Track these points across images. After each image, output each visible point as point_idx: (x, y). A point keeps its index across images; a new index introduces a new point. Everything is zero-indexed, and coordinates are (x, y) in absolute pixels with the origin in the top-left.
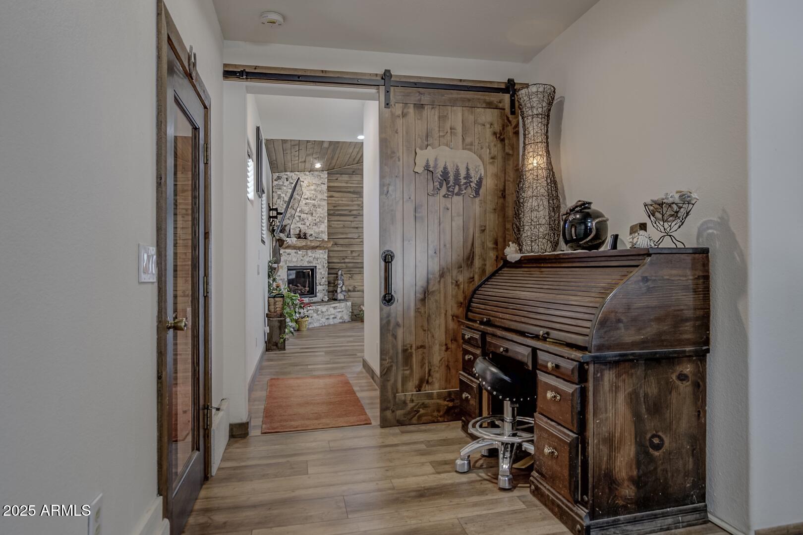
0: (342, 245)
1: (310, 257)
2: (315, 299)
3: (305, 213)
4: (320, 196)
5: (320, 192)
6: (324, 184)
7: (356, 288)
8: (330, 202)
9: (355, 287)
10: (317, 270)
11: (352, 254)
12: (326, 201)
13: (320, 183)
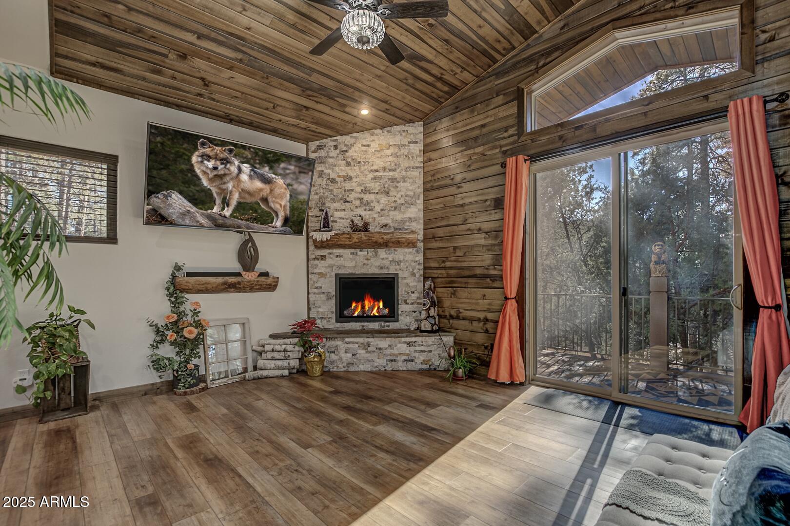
0: (441, 238)
1: (383, 259)
2: (393, 326)
3: (374, 193)
4: (405, 164)
5: (406, 156)
6: (416, 143)
7: (460, 313)
8: (426, 169)
9: (458, 312)
10: (400, 280)
11: (455, 253)
12: (421, 170)
13: (407, 143)
